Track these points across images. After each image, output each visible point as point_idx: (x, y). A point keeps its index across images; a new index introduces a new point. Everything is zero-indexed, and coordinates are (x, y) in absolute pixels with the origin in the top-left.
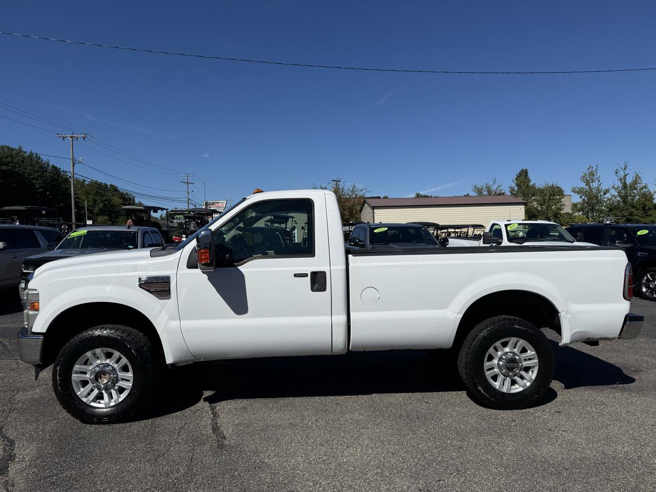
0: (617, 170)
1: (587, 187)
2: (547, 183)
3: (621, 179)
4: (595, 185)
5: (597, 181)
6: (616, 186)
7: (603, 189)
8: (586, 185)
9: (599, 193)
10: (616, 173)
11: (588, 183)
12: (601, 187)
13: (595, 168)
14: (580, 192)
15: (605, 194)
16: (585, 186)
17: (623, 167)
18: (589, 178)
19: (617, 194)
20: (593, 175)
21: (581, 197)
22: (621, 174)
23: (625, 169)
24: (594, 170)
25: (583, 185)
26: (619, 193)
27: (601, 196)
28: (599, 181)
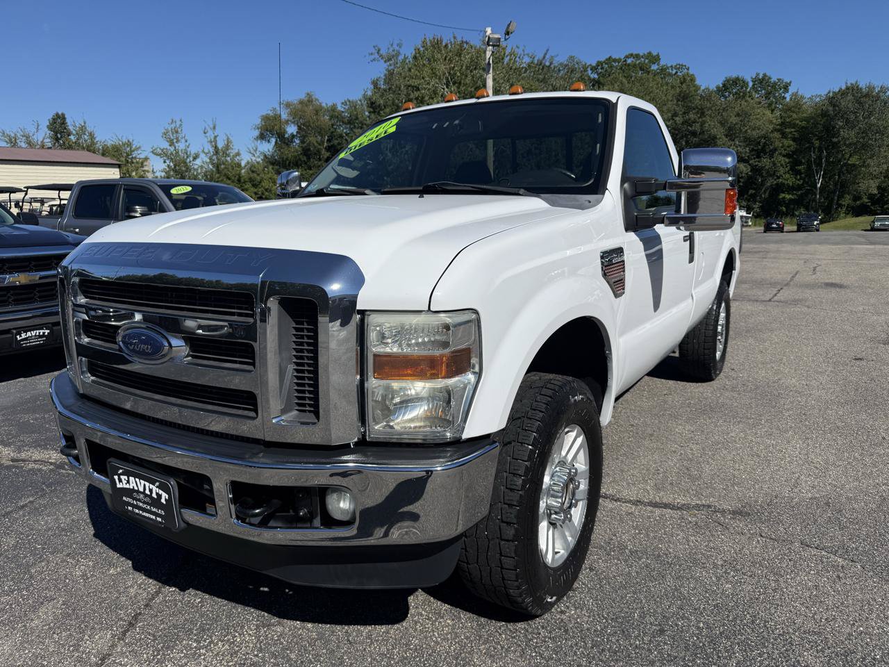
0: (205, 129)
1: (172, 149)
2: (120, 138)
3: (211, 142)
4: (181, 146)
5: (183, 141)
6: (206, 151)
7: (192, 153)
8: (170, 145)
9: (187, 157)
10: (205, 133)
11: (172, 144)
12: (189, 150)
13: (178, 123)
14: (163, 154)
15: (195, 159)
16: (169, 147)
17: (212, 126)
18: (173, 136)
19: (208, 160)
20: (177, 132)
21: (165, 162)
22: (211, 135)
23: (214, 128)
24: (178, 126)
25: (166, 145)
26: (210, 159)
27: (190, 162)
28: (186, 141)
